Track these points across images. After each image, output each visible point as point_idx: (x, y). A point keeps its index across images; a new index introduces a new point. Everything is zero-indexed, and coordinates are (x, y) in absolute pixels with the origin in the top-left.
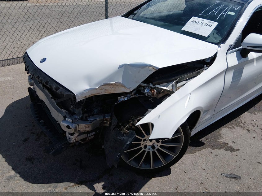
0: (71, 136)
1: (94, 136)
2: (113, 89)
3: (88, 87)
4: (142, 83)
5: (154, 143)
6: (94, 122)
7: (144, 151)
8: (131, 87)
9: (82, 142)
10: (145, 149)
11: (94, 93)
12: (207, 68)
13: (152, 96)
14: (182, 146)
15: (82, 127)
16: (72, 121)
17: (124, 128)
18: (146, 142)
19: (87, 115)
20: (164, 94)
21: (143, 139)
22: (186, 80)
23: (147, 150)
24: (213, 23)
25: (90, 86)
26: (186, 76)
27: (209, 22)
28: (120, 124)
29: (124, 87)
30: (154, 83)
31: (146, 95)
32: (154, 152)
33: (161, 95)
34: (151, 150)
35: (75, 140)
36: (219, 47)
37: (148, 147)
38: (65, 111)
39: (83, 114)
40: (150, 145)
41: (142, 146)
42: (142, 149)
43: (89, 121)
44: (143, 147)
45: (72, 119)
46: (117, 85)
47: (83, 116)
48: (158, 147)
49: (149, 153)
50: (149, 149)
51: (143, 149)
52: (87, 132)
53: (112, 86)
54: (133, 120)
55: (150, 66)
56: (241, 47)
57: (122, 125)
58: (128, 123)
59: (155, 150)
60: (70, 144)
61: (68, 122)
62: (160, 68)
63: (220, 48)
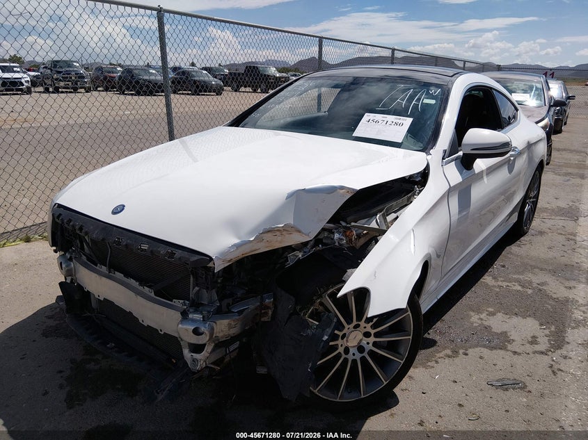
0: (196, 356)
1: (237, 351)
2: (279, 239)
3: (236, 241)
4: (327, 223)
5: (361, 340)
6: (244, 313)
7: (346, 360)
8: (310, 231)
9: (216, 367)
10: (346, 356)
11: (247, 251)
12: (420, 191)
13: (347, 245)
14: (411, 337)
15: (224, 327)
16: (203, 317)
17: (305, 314)
18: (347, 341)
19: (230, 301)
20: (368, 239)
21: (341, 334)
22: (395, 212)
23: (350, 357)
24: (403, 120)
25: (239, 238)
26: (394, 203)
27: (396, 119)
28: (298, 308)
29: (299, 232)
30: (349, 219)
31: (337, 244)
32: (363, 359)
33: (362, 241)
34: (358, 356)
35: (204, 363)
36: (428, 154)
37: (352, 351)
38: (181, 301)
39: (220, 300)
40: (354, 347)
41: (341, 350)
42: (341, 357)
43: (234, 312)
44: (342, 353)
45: (201, 313)
46: (287, 229)
47: (221, 306)
48: (370, 347)
49: (354, 361)
50: (354, 355)
51: (344, 356)
52: (232, 337)
53: (278, 233)
54: (320, 296)
55: (342, 188)
56: (461, 153)
57: (301, 310)
58: (312, 303)
59: (365, 354)
60: (194, 373)
61: (193, 321)
62: (358, 189)
63: (430, 156)
